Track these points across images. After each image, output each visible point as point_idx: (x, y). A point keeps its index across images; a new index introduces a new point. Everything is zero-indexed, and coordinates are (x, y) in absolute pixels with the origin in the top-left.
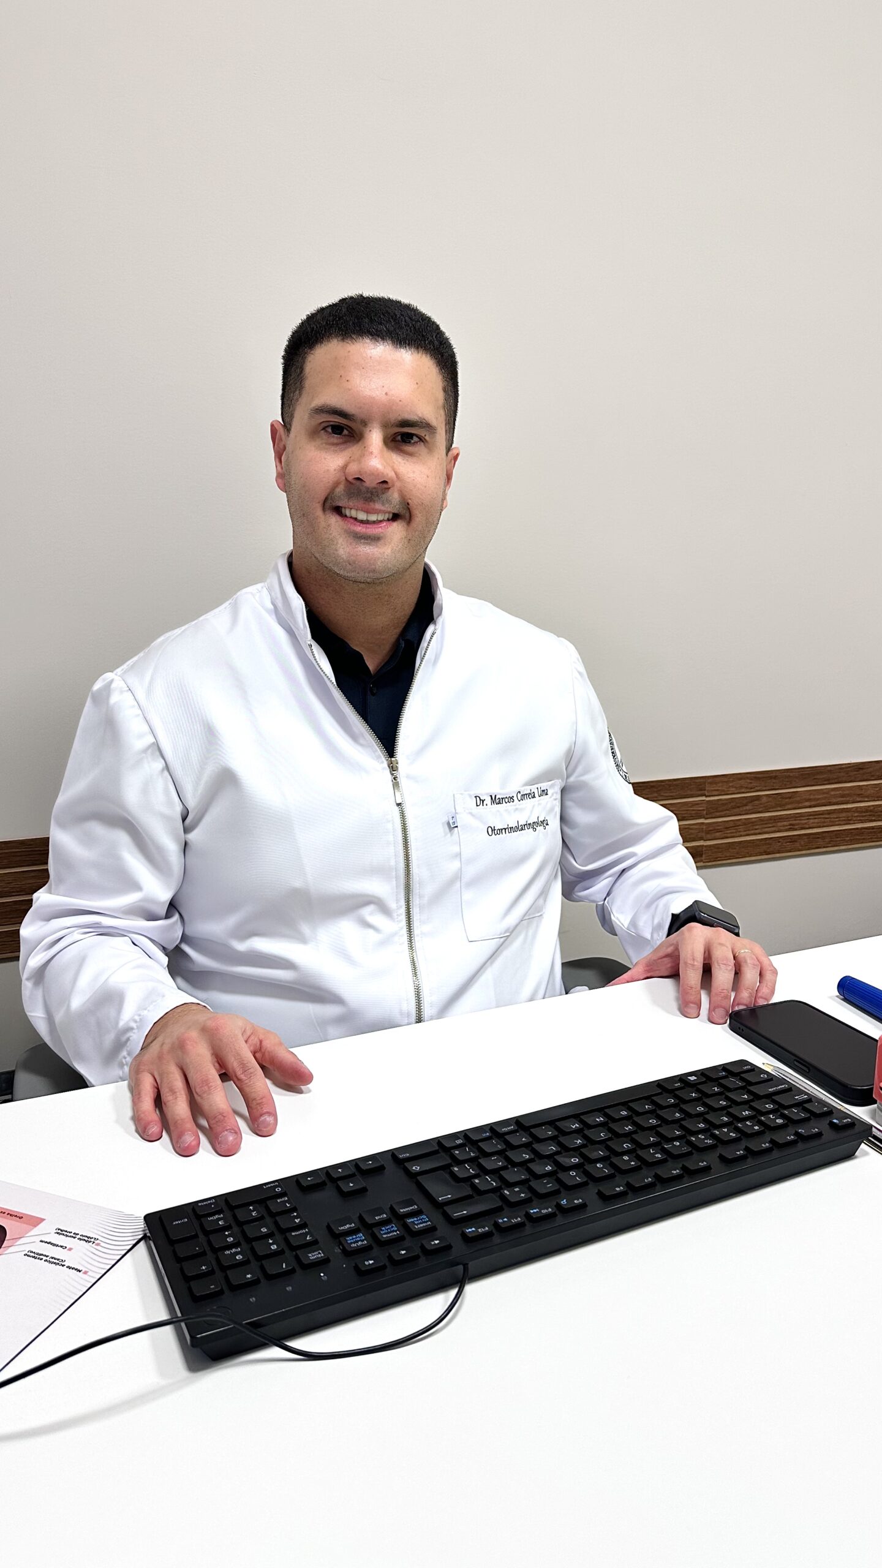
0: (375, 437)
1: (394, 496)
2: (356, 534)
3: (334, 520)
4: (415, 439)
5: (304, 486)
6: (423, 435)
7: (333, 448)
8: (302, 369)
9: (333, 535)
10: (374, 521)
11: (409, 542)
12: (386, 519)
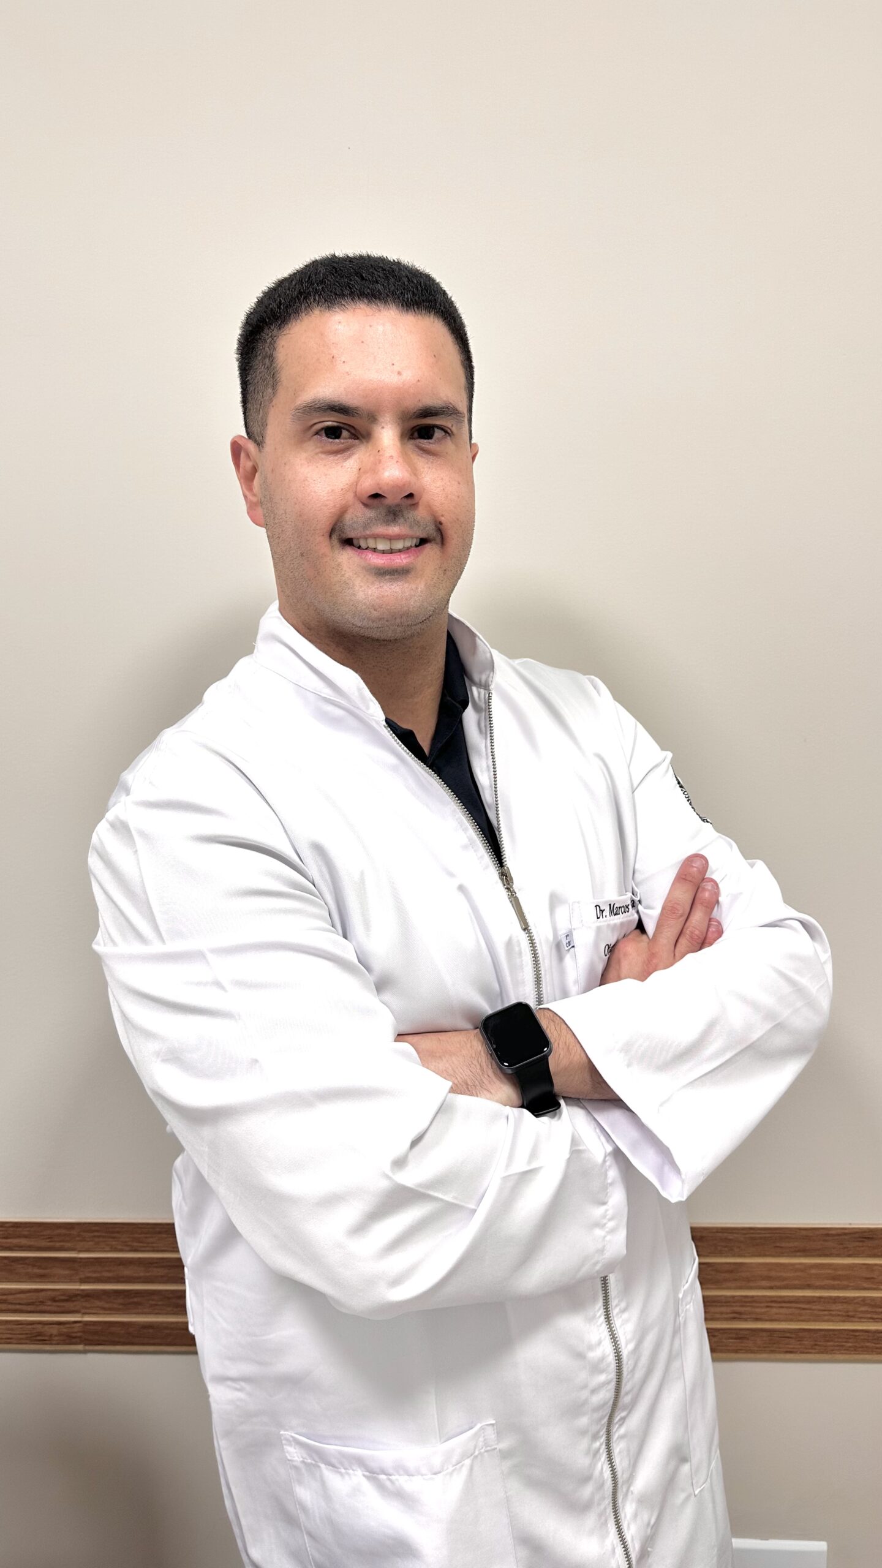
0: (387, 436)
1: (421, 513)
2: (379, 570)
3: (347, 558)
4: (438, 434)
5: (300, 516)
6: (450, 426)
7: (332, 458)
8: (271, 358)
9: (347, 575)
10: (399, 549)
11: (444, 574)
12: (413, 545)
